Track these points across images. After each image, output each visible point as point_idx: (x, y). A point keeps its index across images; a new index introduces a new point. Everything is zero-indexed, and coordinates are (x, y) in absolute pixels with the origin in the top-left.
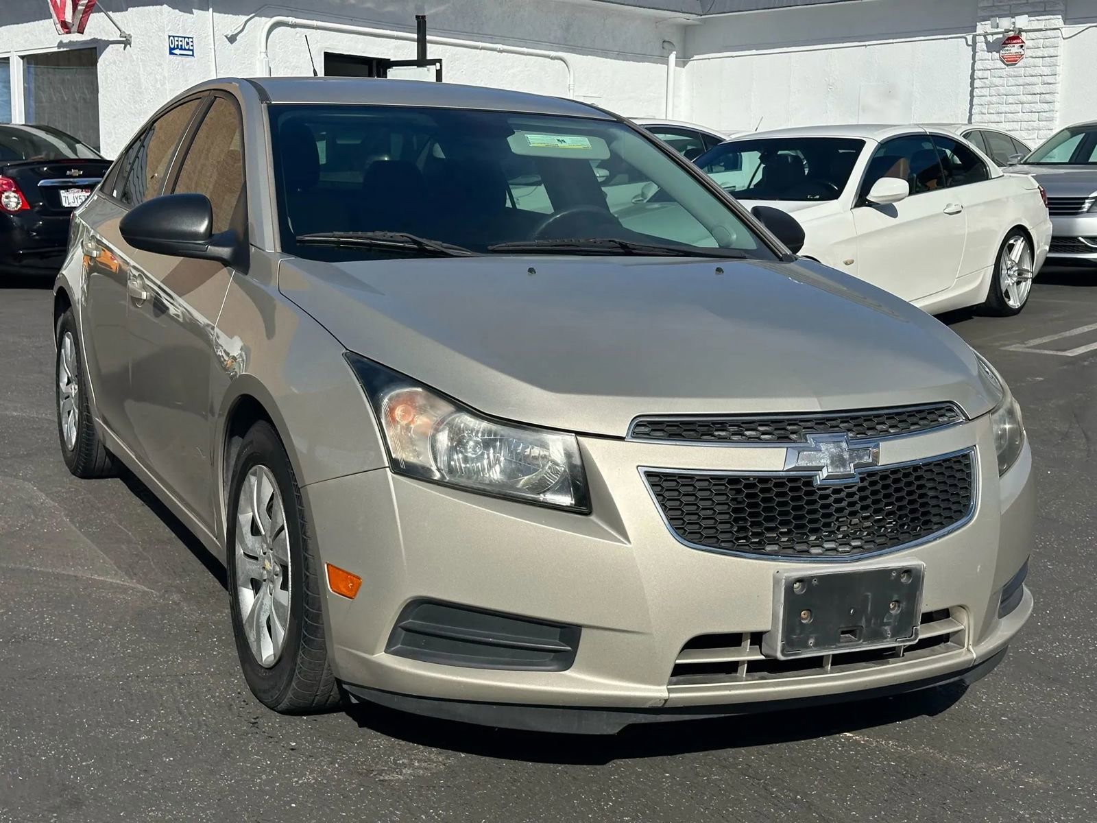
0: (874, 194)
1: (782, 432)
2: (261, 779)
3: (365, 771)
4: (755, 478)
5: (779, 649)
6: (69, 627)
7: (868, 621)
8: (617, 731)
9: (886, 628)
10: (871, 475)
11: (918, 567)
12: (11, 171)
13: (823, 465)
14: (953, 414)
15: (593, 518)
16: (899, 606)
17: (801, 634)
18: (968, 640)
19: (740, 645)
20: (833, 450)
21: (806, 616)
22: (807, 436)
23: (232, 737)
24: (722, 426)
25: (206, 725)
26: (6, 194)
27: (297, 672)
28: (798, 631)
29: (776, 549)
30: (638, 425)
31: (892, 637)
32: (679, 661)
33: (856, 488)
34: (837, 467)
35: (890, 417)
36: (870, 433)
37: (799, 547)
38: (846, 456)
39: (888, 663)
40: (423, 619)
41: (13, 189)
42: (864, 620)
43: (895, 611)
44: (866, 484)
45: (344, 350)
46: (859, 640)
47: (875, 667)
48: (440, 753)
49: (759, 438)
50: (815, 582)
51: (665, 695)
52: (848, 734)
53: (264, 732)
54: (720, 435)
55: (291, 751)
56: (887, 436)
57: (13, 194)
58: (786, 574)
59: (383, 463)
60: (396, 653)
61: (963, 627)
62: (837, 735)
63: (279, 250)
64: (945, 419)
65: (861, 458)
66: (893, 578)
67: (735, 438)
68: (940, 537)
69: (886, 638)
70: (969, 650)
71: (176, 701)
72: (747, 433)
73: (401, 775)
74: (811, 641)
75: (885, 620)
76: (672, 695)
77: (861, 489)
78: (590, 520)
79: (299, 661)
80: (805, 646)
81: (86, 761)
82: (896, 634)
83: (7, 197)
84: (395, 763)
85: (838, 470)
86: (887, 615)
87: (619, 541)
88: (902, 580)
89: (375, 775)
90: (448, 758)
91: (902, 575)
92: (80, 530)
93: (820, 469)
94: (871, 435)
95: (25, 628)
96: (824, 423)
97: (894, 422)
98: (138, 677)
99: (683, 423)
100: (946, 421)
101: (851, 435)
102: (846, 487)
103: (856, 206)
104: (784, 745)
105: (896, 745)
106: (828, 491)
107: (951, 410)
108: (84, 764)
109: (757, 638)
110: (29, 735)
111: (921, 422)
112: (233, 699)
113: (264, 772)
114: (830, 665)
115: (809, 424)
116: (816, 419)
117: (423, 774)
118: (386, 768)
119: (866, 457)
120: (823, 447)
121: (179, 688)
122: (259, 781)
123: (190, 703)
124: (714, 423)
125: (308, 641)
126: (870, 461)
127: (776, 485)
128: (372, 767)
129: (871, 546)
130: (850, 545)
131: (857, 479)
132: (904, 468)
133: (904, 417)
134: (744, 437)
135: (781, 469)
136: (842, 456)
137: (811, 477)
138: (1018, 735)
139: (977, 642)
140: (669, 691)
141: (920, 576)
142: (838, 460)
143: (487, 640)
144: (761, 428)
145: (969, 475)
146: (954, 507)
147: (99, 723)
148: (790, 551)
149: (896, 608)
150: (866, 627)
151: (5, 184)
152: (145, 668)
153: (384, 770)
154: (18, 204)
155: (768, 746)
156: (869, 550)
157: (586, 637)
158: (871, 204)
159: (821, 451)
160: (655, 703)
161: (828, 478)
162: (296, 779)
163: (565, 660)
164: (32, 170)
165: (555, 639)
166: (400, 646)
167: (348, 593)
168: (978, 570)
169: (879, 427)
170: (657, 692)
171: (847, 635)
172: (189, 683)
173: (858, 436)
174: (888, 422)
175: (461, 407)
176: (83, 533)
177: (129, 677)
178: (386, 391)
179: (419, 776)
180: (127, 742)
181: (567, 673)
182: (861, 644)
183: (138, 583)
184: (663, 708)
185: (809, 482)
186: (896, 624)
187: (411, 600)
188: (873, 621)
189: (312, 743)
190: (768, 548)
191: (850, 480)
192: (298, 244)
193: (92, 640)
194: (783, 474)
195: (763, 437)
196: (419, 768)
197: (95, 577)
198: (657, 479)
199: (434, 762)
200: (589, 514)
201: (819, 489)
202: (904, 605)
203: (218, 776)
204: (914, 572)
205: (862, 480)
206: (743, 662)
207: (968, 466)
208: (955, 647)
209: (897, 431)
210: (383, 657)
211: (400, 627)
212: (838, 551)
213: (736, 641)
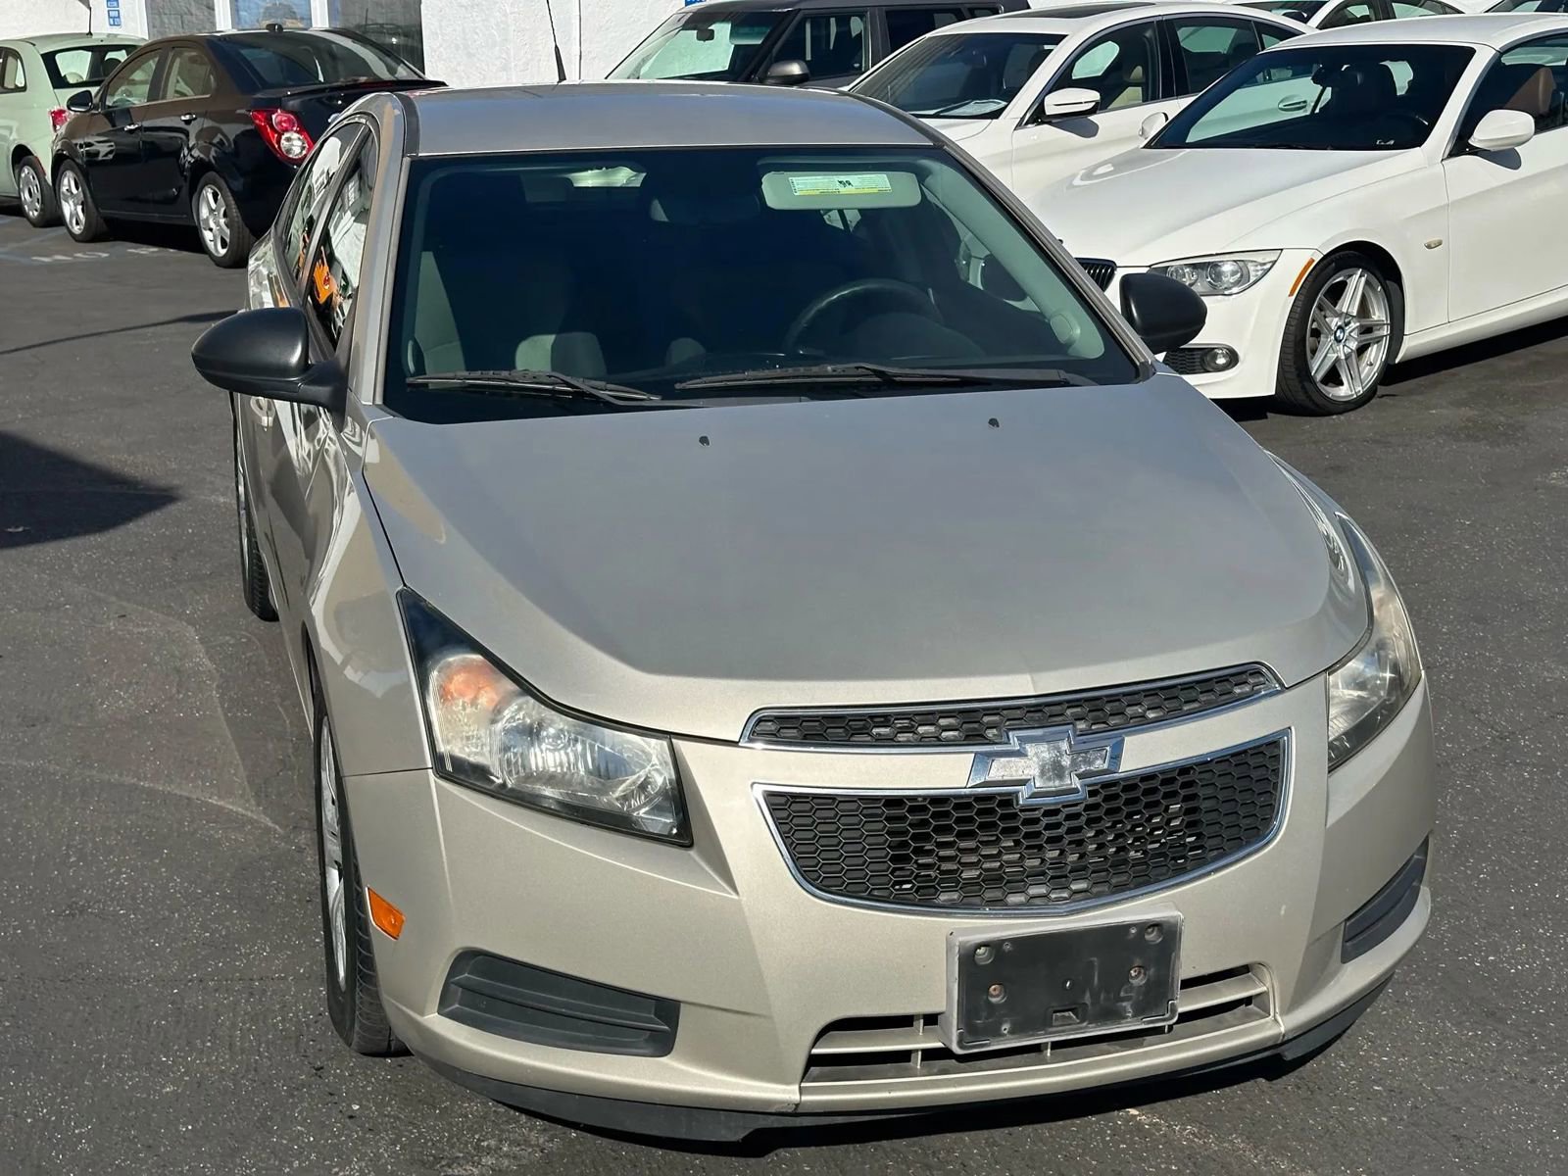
0: (1480, 136)
1: (976, 725)
2: (291, 1166)
3: (432, 1158)
4: (925, 798)
5: (955, 1039)
6: (146, 890)
7: (1095, 997)
8: (742, 1136)
9: (1124, 1004)
10: (1106, 785)
11: (1172, 920)
12: (291, 103)
13: (1029, 777)
14: (1262, 679)
15: (692, 853)
16: (1145, 974)
17: (987, 1019)
18: (1275, 1006)
19: (912, 1025)
20: (1046, 755)
21: (997, 992)
22: (1011, 734)
23: (280, 1093)
24: (885, 720)
25: (256, 1070)
26: (286, 135)
27: (357, 1013)
28: (984, 1014)
29: (956, 897)
30: (760, 721)
31: (1133, 1016)
32: (815, 1051)
33: (1083, 806)
34: (1049, 779)
35: (1150, 693)
36: (1113, 721)
37: (989, 895)
38: (1066, 761)
39: (1141, 1045)
40: (483, 974)
41: (295, 129)
42: (1088, 995)
43: (1138, 979)
44: (1098, 799)
45: (401, 587)
46: (1082, 1022)
47: (1117, 1052)
48: (545, 1130)
49: (938, 739)
50: (1007, 947)
51: (796, 1097)
52: (1133, 1111)
53: (327, 1085)
54: (879, 734)
55: (347, 1120)
56: (1142, 723)
57: (295, 136)
58: (961, 939)
59: (426, 763)
60: (453, 1016)
61: (1264, 989)
62: (1116, 1112)
63: (379, 401)
64: (1247, 689)
65: (1090, 763)
66: (1132, 936)
67: (902, 737)
68: (1216, 871)
69: (1127, 1017)
70: (1276, 1020)
71: (234, 1025)
72: (921, 730)
73: (477, 1167)
74: (1006, 1027)
75: (1122, 994)
76: (805, 1098)
77: (1088, 808)
78: (689, 855)
79: (357, 1002)
80: (996, 1033)
81: (82, 1126)
82: (1140, 1011)
83: (288, 140)
84: (478, 1147)
85: (1051, 784)
86: (1125, 987)
87: (724, 891)
88: (1147, 937)
89: (443, 1166)
90: (551, 1140)
91: (1150, 930)
92: (225, 715)
93: (1023, 782)
94: (1115, 725)
95: (90, 892)
96: (1041, 713)
97: (1156, 700)
98: (201, 981)
99: (825, 717)
100: (1247, 693)
101: (1081, 725)
102: (1064, 807)
103: (1451, 155)
104: (1029, 1129)
106: (1037, 812)
107: (1259, 673)
108: (77, 1131)
109: (931, 1019)
110: (25, 1079)
111: (1203, 698)
112: (308, 1026)
113: (299, 1155)
114: (1049, 1050)
115: (1018, 713)
116: (1027, 706)
117: (508, 1167)
118: (461, 1155)
119: (1099, 762)
120: (1030, 749)
121: (247, 1001)
122: (288, 1170)
123: (250, 1029)
124: (872, 717)
125: (364, 977)
126: (1106, 766)
127: (957, 807)
128: (444, 1150)
129: (1105, 888)
130: (1071, 890)
131: (1082, 794)
132: (1163, 772)
133: (1175, 692)
134: (916, 736)
135: (964, 785)
136: (1059, 762)
137: (1010, 794)
138: (1385, 1119)
139: (1289, 1008)
140: (801, 1091)
141: (1176, 932)
142: (1056, 769)
143: (557, 1009)
144: (943, 722)
145: (1276, 772)
146: (1244, 823)
147: (121, 1059)
148: (977, 900)
149: (1142, 975)
150: (1092, 1004)
151: (285, 122)
152: (216, 964)
153: (458, 1157)
154: (303, 148)
155: (1006, 1131)
156: (1099, 895)
157: (685, 1013)
158: (1475, 151)
159: (1027, 756)
160: (783, 1108)
161: (1034, 796)
162: (336, 1170)
163: (662, 1044)
164: (319, 100)
165: (650, 1013)
166: (457, 1006)
167: (390, 930)
168: (1283, 912)
169: (1130, 711)
170: (786, 1093)
171: (1066, 1014)
172: (264, 992)
173: (1093, 727)
174: (1146, 703)
175: (527, 689)
176: (227, 719)
177: (190, 981)
178: (437, 657)
179: (500, 1171)
180: (144, 1096)
181: (664, 1060)
182: (1086, 1027)
183: (264, 813)
184: (797, 1111)
185: (1007, 801)
186: (1141, 998)
187: (460, 951)
188: (1102, 997)
189: (380, 1106)
190: (943, 897)
191: (1072, 797)
193: (167, 913)
194: (967, 791)
195: (944, 734)
196: (507, 1156)
197: (214, 801)
198: (782, 800)
199: (531, 1146)
200: (690, 846)
201: (1021, 811)
202: (1152, 971)
203: (238, 1161)
204: (1165, 927)
205: (1092, 794)
206: (917, 1050)
207: (1276, 757)
208: (1257, 1014)
209: (1162, 714)
210: (437, 1023)
211: (452, 983)
212: (1050, 899)
213: (904, 1021)
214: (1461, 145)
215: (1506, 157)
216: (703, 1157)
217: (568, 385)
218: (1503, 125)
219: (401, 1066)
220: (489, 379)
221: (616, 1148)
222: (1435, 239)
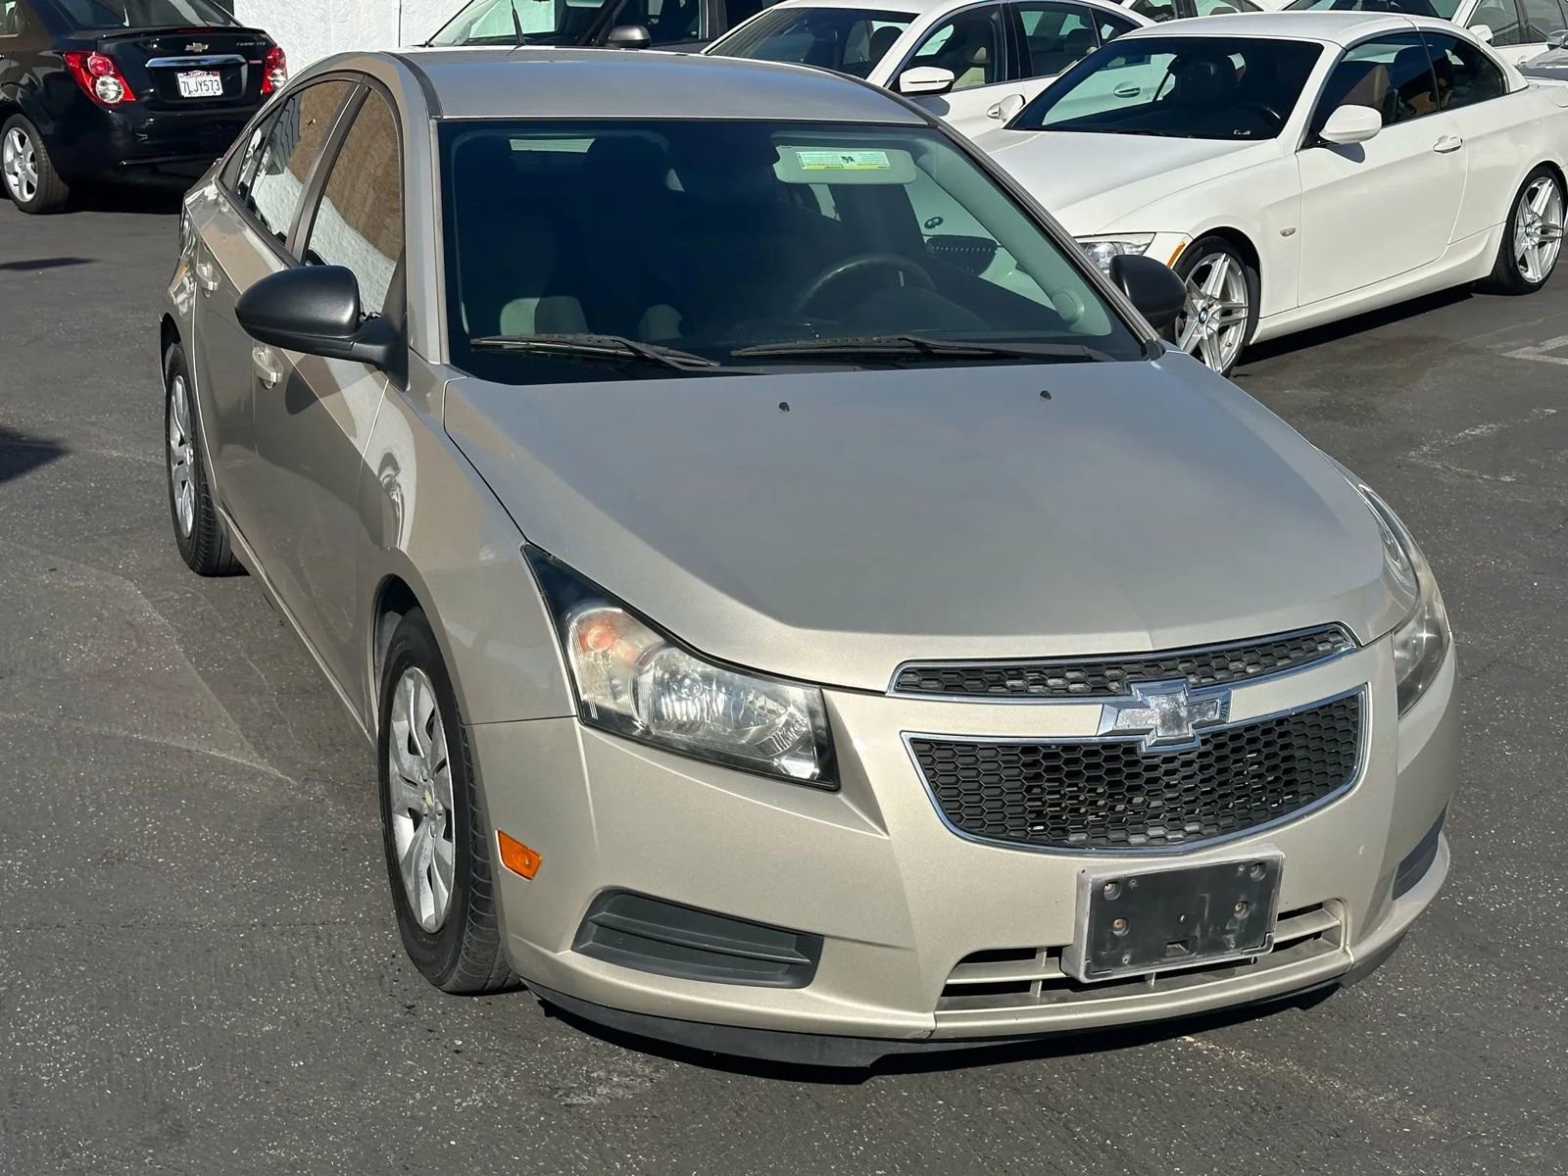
0: (1331, 130)
1: (1099, 679)
2: (414, 1098)
3: (548, 1089)
4: (1058, 745)
5: (1082, 969)
6: (177, 839)
7: (1204, 931)
8: (871, 1062)
9: (1228, 937)
10: (1215, 735)
11: (1274, 859)
12: (107, 46)
13: (1151, 727)
14: (1340, 638)
15: (840, 796)
16: (1247, 908)
17: (1111, 950)
18: (1345, 940)
19: (1034, 957)
20: (1166, 706)
21: (1120, 926)
22: (1132, 686)
23: (380, 1030)
24: (1018, 673)
25: (348, 1008)
26: (102, 79)
27: (463, 952)
28: (1109, 946)
29: (1084, 838)
30: (904, 672)
31: (1235, 948)
32: (950, 982)
33: (1196, 754)
34: (1170, 729)
35: (1249, 650)
36: (1219, 676)
37: (1113, 836)
38: (1183, 713)
39: (1232, 975)
40: (621, 913)
41: (111, 73)
42: (1198, 928)
43: (1241, 914)
44: (1209, 747)
45: (524, 542)
46: (1191, 952)
47: (1214, 981)
48: (647, 1061)
49: (1067, 690)
50: (1133, 884)
51: (931, 1024)
52: (1188, 1039)
53: (422, 1022)
54: (1013, 686)
55: (455, 1054)
56: (1246, 679)
57: (111, 80)
58: (1094, 876)
59: (570, 710)
60: (587, 952)
61: (1338, 922)
62: (1174, 1040)
63: (447, 361)
64: (1328, 647)
65: (1203, 714)
66: (1240, 874)
67: (1034, 689)
68: (1309, 814)
69: (1228, 949)
70: (1345, 951)
71: (311, 967)
72: (1051, 682)
73: (594, 1096)
74: (1126, 958)
75: (1227, 928)
76: (941, 1025)
77: (1201, 755)
78: (838, 799)
79: (465, 941)
80: (1118, 963)
81: (194, 1065)
82: (1241, 943)
83: (104, 84)
84: (588, 1078)
85: (1171, 733)
86: (1231, 920)
87: (873, 830)
88: (1252, 875)
89: (561, 1096)
90: (657, 1071)
91: (1253, 869)
92: (197, 668)
93: (1147, 731)
94: (1221, 679)
95: (121, 841)
96: (1156, 668)
97: (1254, 657)
98: (264, 925)
99: (964, 670)
100: (1328, 650)
101: (1193, 680)
102: (1180, 754)
103: (1304, 146)
104: (1100, 1055)
105: (1249, 1058)
106: (1156, 759)
107: (1338, 633)
108: (190, 1069)
109: (1055, 952)
110: (120, 1021)
111: (1293, 655)
112: (386, 967)
113: (418, 1087)
114: (1153, 980)
115: (1136, 667)
116: (1146, 661)
117: (623, 1096)
118: (575, 1085)
119: (1212, 713)
120: (1152, 701)
121: (317, 945)
122: (411, 1102)
123: (329, 971)
124: (1006, 669)
125: (477, 918)
126: (1217, 717)
127: (1087, 754)
128: (558, 1081)
129: (1214, 830)
130: (1185, 831)
131: (1197, 743)
132: (1263, 723)
133: (1268, 650)
134: (1046, 688)
135: (1094, 734)
136: (1178, 713)
137: (1133, 742)
138: (1416, 1043)
139: (1355, 943)
140: (937, 1019)
141: (1276, 871)
142: (1172, 720)
143: (701, 945)
144: (1070, 675)
145: (1355, 724)
146: (1330, 770)
147: (210, 1001)
148: (1102, 841)
149: (1244, 910)
150: (1202, 936)
151: (100, 65)
152: (274, 910)
153: (573, 1087)
154: (120, 93)
155: (1079, 1057)
156: (1210, 836)
157: (828, 946)
158: (1325, 144)
159: (1149, 707)
160: (919, 1034)
161: (1156, 744)
162: (459, 1100)
163: (803, 976)
164: (135, 44)
165: (789, 947)
166: (591, 942)
167: (524, 871)
168: (1361, 852)
169: (1233, 666)
170: (921, 1021)
171: (1176, 946)
172: (330, 936)
173: (1203, 681)
174: (1246, 658)
175: (671, 640)
176: (199, 673)
177: (253, 926)
178: (576, 609)
179: (617, 1100)
180: (246, 1035)
181: (803, 990)
182: (1195, 958)
183: (271, 765)
184: (931, 1038)
185: (1131, 749)
186: (1243, 931)
187: (600, 891)
188: (1211, 930)
189: (483, 1041)
190: (1073, 838)
191: (1189, 745)
192: (473, 350)
193: (207, 862)
194: (1096, 740)
195: (1073, 687)
196: (619, 1085)
197: (214, 752)
198: (926, 747)
199: (640, 1077)
200: (836, 790)
201: (1144, 758)
202: (1254, 906)
203: (360, 1093)
204: (1268, 865)
205: (1204, 742)
206: (1037, 981)
207: (1355, 711)
208: (1327, 946)
209: (1259, 669)
210: (570, 958)
211: (591, 921)
212: (1167, 839)
213: (1028, 953)
214: (1313, 138)
215: (1352, 151)
216: (805, 1085)
217: (631, 349)
218: (1352, 119)
219: (490, 1004)
220: (553, 342)
221: (720, 1077)
222: (1288, 227)
